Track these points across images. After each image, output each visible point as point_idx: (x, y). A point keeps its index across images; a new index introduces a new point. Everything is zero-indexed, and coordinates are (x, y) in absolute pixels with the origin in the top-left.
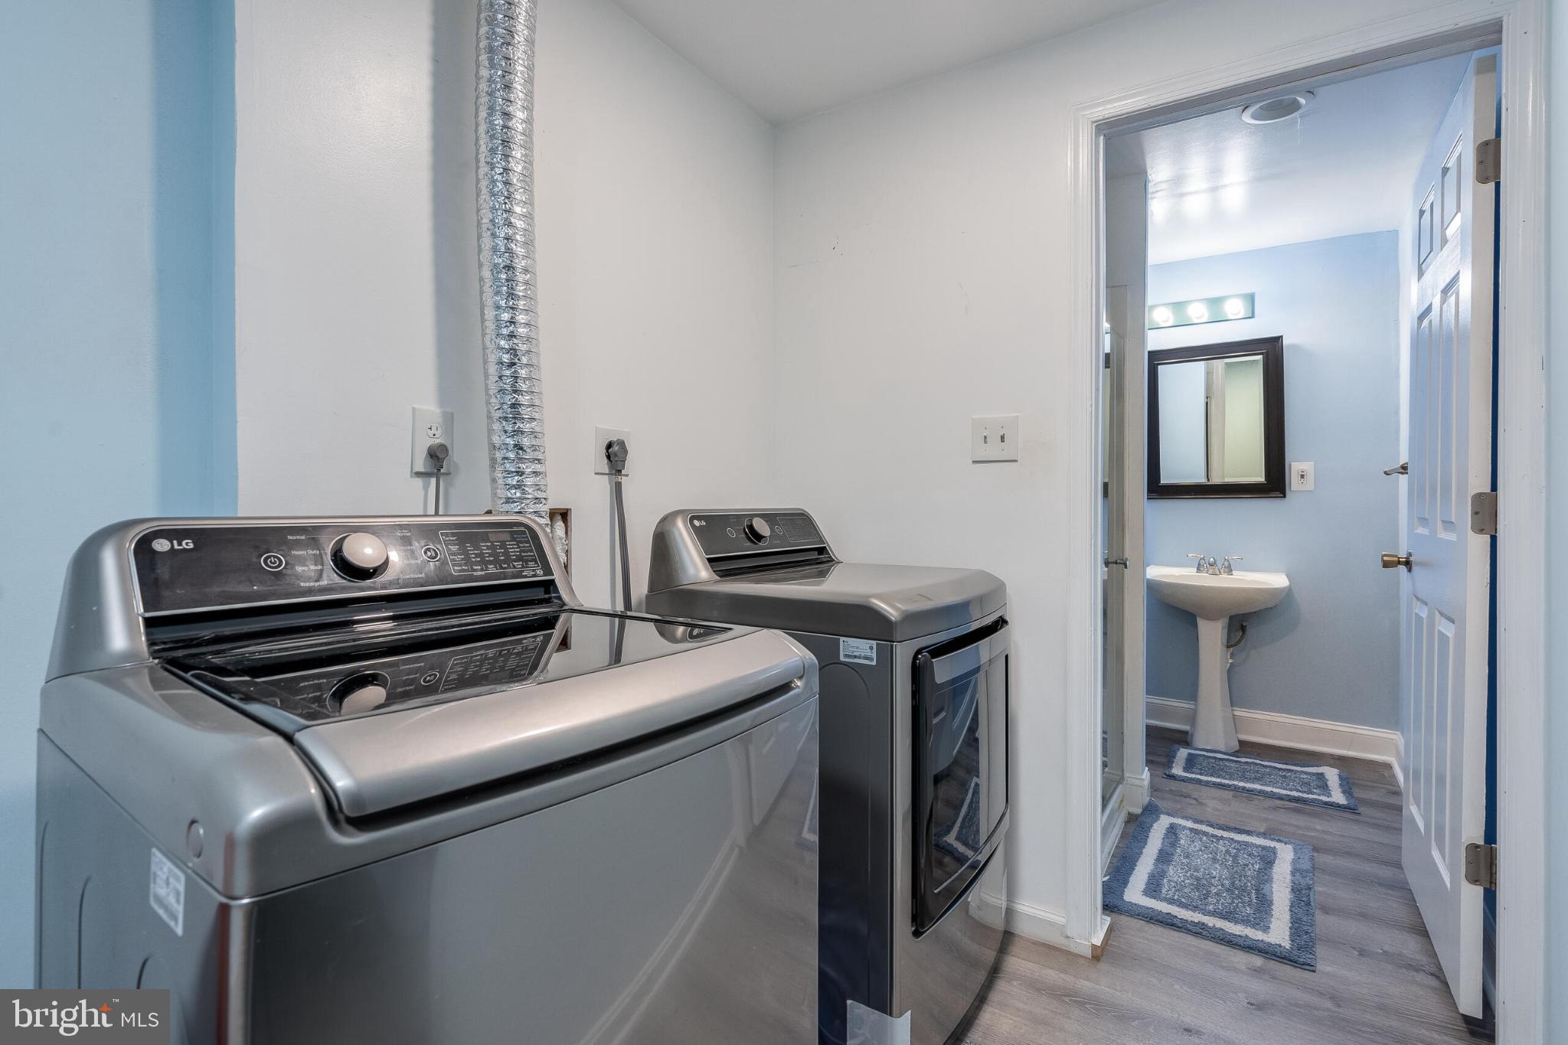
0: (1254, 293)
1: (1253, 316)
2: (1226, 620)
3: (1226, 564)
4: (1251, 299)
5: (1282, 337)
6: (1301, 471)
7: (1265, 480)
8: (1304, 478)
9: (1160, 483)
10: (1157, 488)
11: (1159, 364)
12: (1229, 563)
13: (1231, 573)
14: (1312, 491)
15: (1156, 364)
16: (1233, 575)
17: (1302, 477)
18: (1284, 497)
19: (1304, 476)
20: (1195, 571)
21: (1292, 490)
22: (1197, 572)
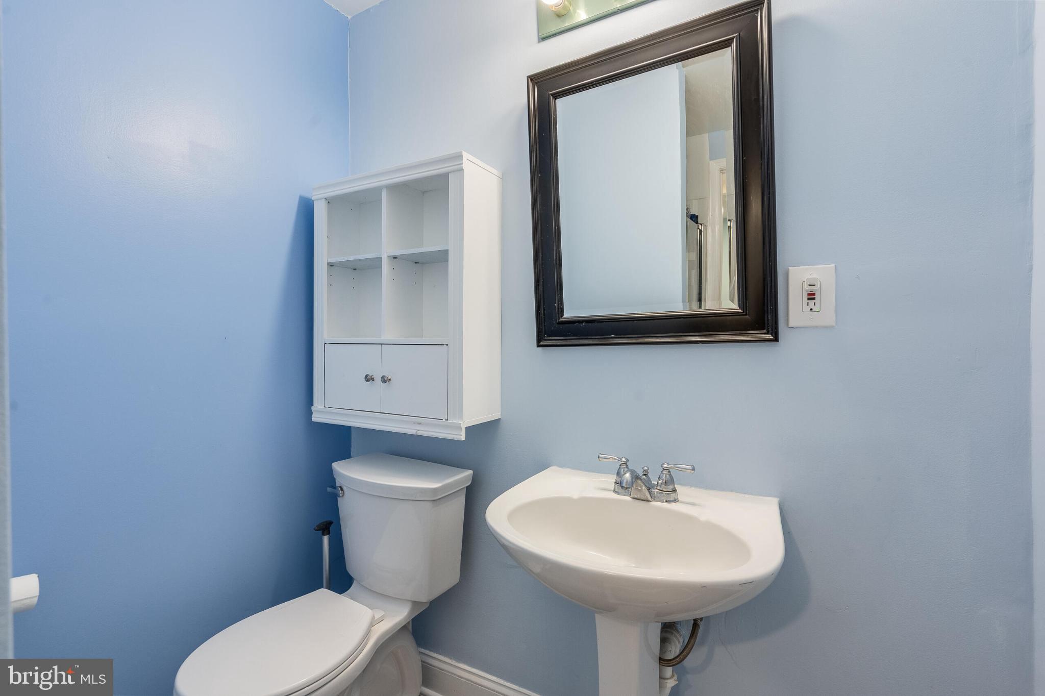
3: (664, 477)
6: (810, 285)
7: (739, 306)
8: (814, 299)
9: (562, 315)
10: (557, 326)
11: (557, 96)
12: (670, 475)
13: (673, 496)
14: (833, 327)
15: (552, 95)
16: (676, 501)
17: (811, 296)
18: (776, 339)
19: (814, 294)
20: (613, 489)
21: (791, 325)
22: (614, 491)
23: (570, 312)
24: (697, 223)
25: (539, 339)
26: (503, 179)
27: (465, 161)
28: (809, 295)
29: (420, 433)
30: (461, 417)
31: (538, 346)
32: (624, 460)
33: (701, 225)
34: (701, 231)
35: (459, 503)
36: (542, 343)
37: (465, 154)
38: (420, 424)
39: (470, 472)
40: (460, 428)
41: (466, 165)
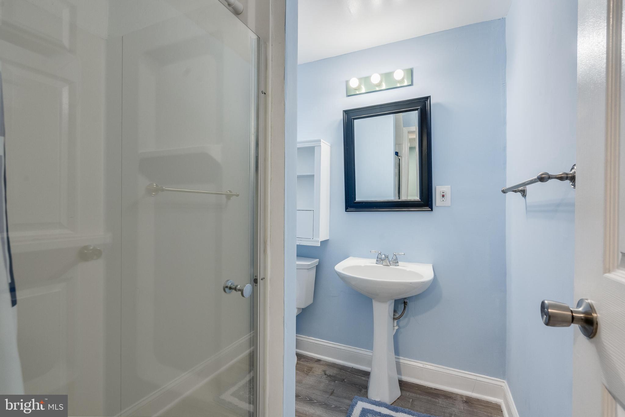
0: (413, 68)
1: (412, 85)
2: (394, 300)
3: (394, 258)
4: (411, 72)
5: (430, 96)
6: (443, 193)
7: (420, 199)
8: (444, 197)
9: (355, 200)
10: (353, 204)
11: (354, 119)
12: (396, 257)
13: (398, 264)
14: (449, 206)
15: (353, 118)
16: (398, 265)
17: (443, 196)
18: (432, 210)
19: (444, 195)
20: (375, 262)
21: (436, 206)
22: (376, 263)
23: (358, 199)
24: (398, 156)
25: (346, 208)
26: (331, 147)
27: (321, 143)
28: (442, 195)
29: (301, 244)
30: (319, 237)
31: (346, 211)
32: (380, 252)
33: (400, 156)
34: (399, 159)
35: (314, 272)
36: (347, 210)
37: (322, 140)
38: (301, 240)
39: (318, 260)
40: (319, 241)
41: (322, 144)
